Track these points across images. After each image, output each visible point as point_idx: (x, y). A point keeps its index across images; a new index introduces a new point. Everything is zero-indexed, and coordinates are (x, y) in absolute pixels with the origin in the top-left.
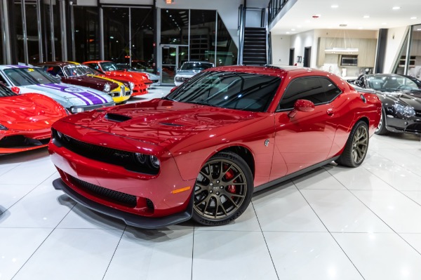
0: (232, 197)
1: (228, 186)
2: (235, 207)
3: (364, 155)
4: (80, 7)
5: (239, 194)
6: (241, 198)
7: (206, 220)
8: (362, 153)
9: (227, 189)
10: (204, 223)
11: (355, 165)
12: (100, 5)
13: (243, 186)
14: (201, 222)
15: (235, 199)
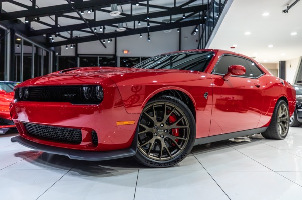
0: (176, 140)
1: (171, 130)
2: (179, 149)
3: (287, 130)
4: (64, 57)
5: (182, 137)
6: (184, 141)
7: (151, 162)
8: (286, 128)
9: (171, 132)
10: (149, 164)
11: (281, 138)
12: (77, 55)
13: (186, 129)
14: (146, 163)
15: (179, 142)
